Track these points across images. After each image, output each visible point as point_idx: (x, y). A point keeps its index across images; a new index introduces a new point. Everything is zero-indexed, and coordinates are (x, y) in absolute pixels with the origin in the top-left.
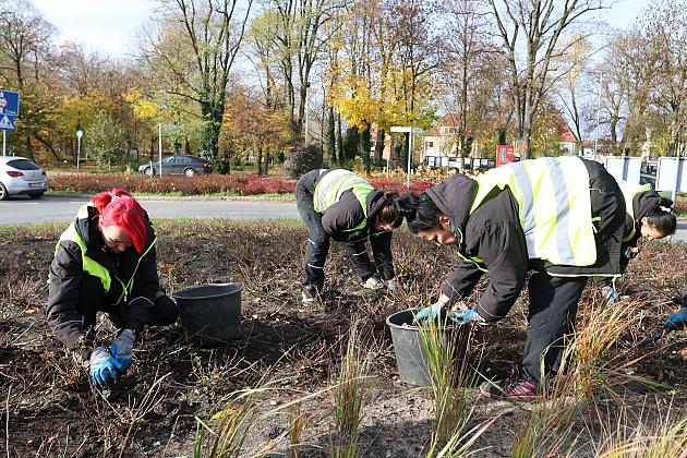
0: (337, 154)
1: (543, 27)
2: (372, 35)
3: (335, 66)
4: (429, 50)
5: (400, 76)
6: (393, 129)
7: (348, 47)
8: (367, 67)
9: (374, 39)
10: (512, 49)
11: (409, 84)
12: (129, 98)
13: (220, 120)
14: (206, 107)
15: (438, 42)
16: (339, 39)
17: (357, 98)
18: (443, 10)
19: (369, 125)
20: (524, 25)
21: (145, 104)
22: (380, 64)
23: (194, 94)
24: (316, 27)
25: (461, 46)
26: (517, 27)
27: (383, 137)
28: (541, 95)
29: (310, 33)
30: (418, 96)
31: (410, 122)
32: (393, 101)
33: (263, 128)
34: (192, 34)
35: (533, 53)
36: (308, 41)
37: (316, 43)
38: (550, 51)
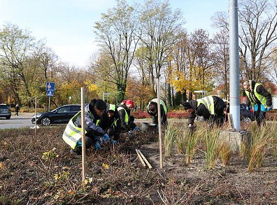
0: (172, 103)
1: (257, 47)
2: (185, 54)
3: (170, 67)
4: (209, 59)
5: (197, 70)
6: (195, 92)
7: (176, 59)
8: (183, 67)
9: (186, 56)
10: (245, 57)
11: (202, 73)
12: (86, 83)
13: (125, 91)
14: (119, 86)
15: (213, 56)
16: (172, 56)
17: (180, 80)
18: (214, 43)
19: (185, 91)
20: (249, 47)
21: (93, 85)
22: (189, 66)
23: (114, 81)
24: (162, 53)
25: (223, 57)
26: (246, 48)
27: (192, 96)
28: (259, 75)
29: (160, 55)
30: (205, 78)
31: (203, 89)
32: (195, 81)
33: (142, 93)
34: (113, 58)
35: (254, 58)
36: (159, 58)
37: (162, 59)
38: (261, 56)
